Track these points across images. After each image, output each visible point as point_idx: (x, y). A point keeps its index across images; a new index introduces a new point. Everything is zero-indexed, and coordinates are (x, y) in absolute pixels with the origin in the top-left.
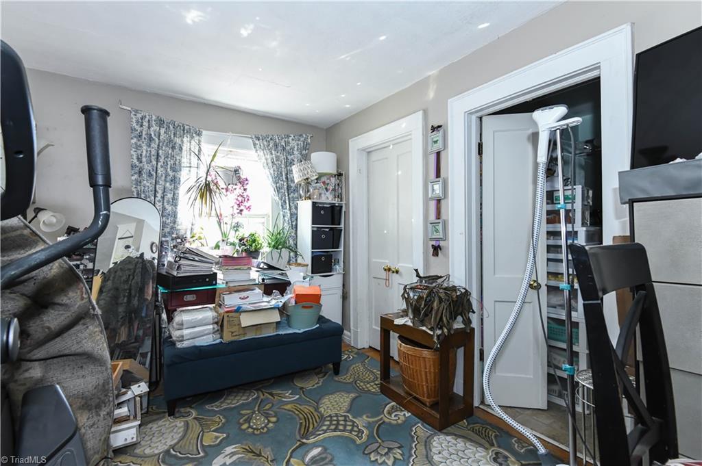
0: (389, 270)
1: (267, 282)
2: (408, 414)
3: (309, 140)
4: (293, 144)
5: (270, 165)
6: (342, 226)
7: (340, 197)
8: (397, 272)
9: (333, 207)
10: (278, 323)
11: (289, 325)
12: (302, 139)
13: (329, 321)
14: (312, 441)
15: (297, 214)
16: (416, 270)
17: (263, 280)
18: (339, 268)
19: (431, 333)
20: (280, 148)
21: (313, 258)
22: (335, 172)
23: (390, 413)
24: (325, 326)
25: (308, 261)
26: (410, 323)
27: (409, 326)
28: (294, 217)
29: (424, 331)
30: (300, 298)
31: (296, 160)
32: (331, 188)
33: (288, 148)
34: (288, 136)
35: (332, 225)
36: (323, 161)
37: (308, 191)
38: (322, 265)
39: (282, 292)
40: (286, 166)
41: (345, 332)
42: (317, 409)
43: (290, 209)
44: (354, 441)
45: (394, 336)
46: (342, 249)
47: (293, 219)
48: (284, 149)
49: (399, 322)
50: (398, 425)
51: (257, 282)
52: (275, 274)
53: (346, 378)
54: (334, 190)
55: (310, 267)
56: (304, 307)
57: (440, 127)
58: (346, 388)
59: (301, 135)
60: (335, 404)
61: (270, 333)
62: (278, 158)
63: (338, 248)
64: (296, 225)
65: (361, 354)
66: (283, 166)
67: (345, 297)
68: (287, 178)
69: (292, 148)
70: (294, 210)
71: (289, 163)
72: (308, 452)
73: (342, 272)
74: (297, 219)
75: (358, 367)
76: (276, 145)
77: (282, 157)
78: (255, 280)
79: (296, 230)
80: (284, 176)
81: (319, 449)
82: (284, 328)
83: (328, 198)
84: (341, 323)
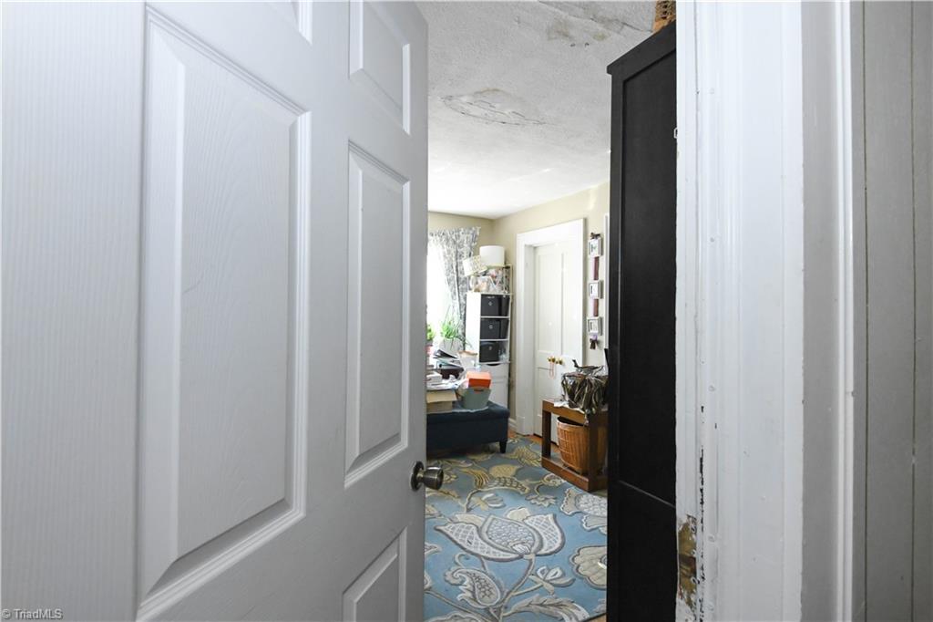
0: (554, 360)
1: (444, 367)
2: (563, 481)
3: (478, 233)
4: (463, 237)
5: (442, 258)
6: (509, 317)
7: (507, 288)
8: (561, 363)
9: (499, 298)
10: (454, 402)
11: (463, 407)
12: (471, 232)
13: (496, 405)
14: (486, 489)
15: (465, 305)
16: (574, 361)
17: (440, 366)
18: (505, 357)
19: (583, 412)
20: (451, 242)
21: (481, 347)
22: (503, 266)
23: (549, 480)
24: (492, 409)
25: (477, 350)
26: (567, 406)
27: (566, 408)
28: (463, 308)
29: (578, 412)
30: (473, 382)
31: (465, 252)
32: (498, 280)
33: (458, 242)
34: (459, 231)
35: (500, 315)
36: (491, 255)
37: (477, 283)
38: (490, 353)
39: (457, 376)
40: (457, 259)
41: (510, 420)
42: (488, 473)
43: (459, 300)
44: (519, 493)
45: (554, 417)
46: (508, 339)
47: (462, 309)
48: (455, 242)
49: (557, 404)
50: (554, 486)
51: (435, 368)
52: (448, 361)
53: (513, 456)
54: (501, 282)
55: (478, 356)
56: (476, 390)
57: (599, 235)
58: (513, 462)
59: (471, 229)
60: (504, 470)
61: (448, 410)
62: (449, 252)
63: (504, 338)
64: (465, 314)
65: (526, 439)
66: (454, 259)
67: (511, 386)
68: (457, 270)
69: (462, 242)
70: (463, 301)
71: (458, 256)
72: (483, 495)
73: (508, 361)
74: (465, 310)
75: (523, 449)
76: (447, 240)
77: (453, 251)
78: (433, 366)
79: (465, 320)
80: (454, 268)
81: (492, 495)
82: (457, 408)
83: (496, 290)
84: (506, 407)
